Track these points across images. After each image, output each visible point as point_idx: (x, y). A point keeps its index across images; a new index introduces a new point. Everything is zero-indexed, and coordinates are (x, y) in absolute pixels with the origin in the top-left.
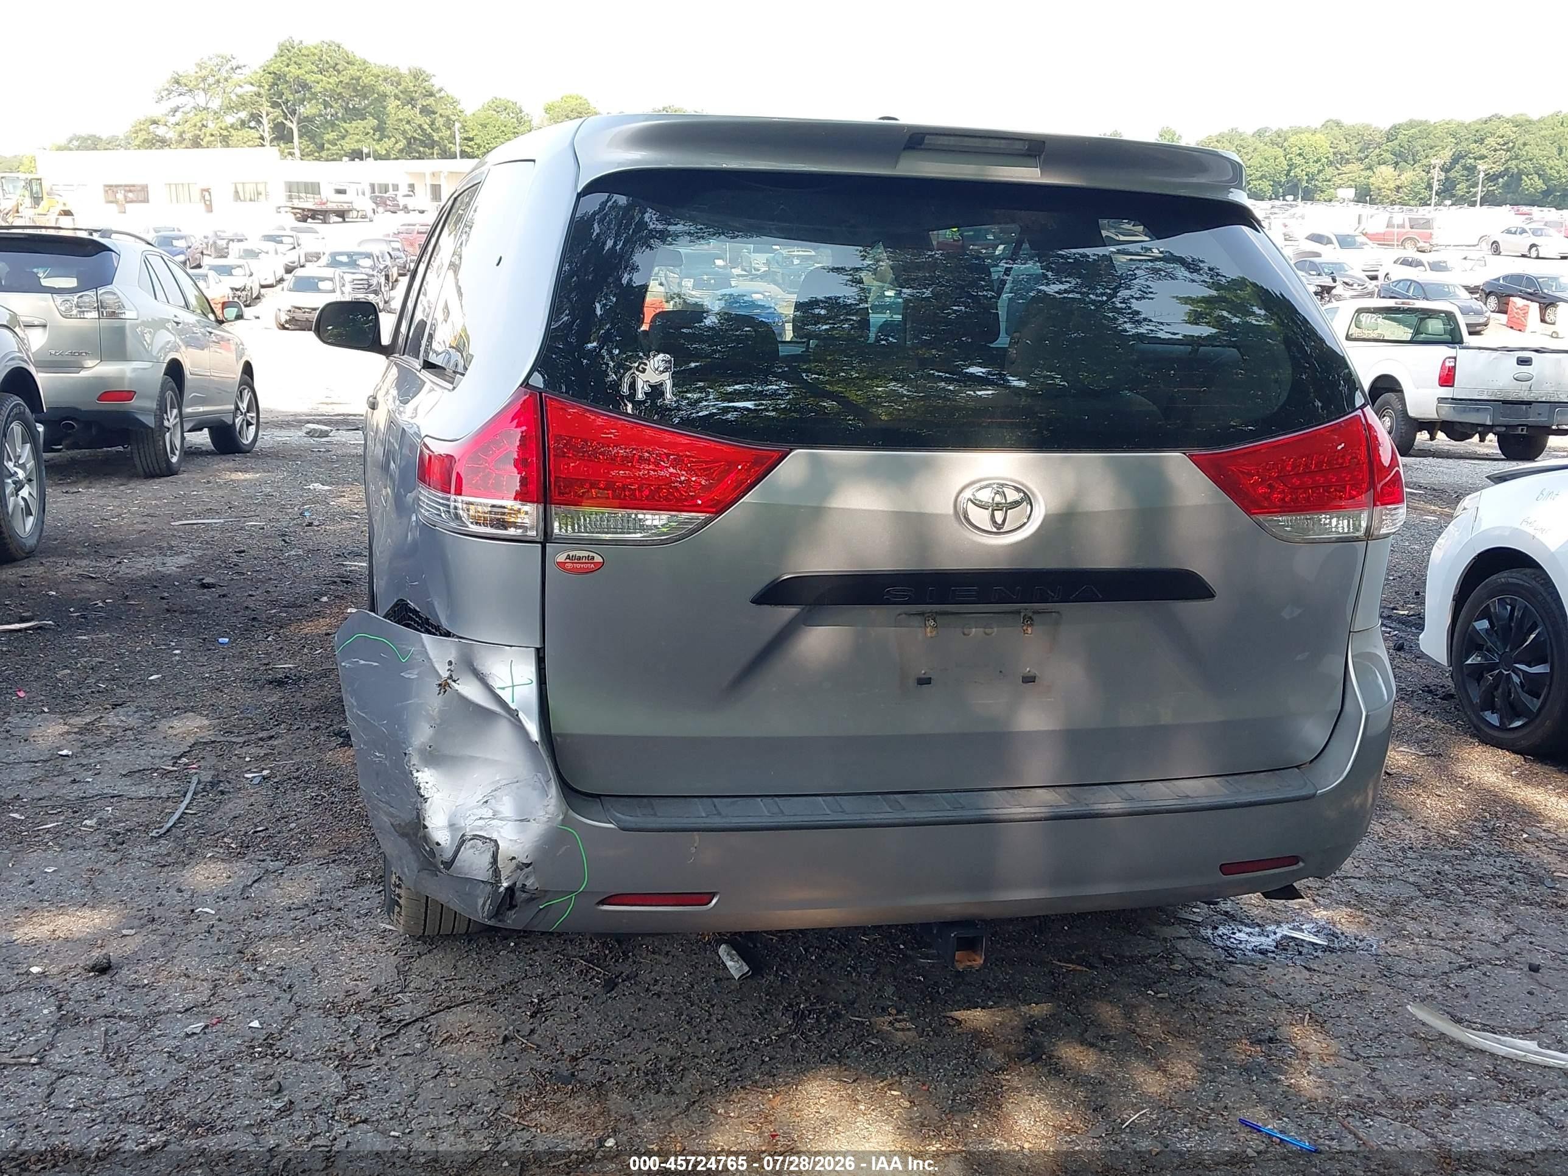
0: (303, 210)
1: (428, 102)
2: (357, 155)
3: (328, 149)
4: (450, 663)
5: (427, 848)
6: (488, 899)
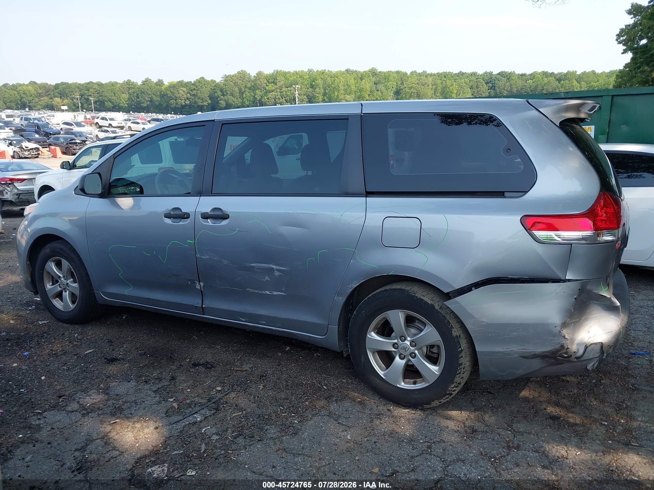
4: (579, 290)
5: (566, 356)
6: (596, 362)
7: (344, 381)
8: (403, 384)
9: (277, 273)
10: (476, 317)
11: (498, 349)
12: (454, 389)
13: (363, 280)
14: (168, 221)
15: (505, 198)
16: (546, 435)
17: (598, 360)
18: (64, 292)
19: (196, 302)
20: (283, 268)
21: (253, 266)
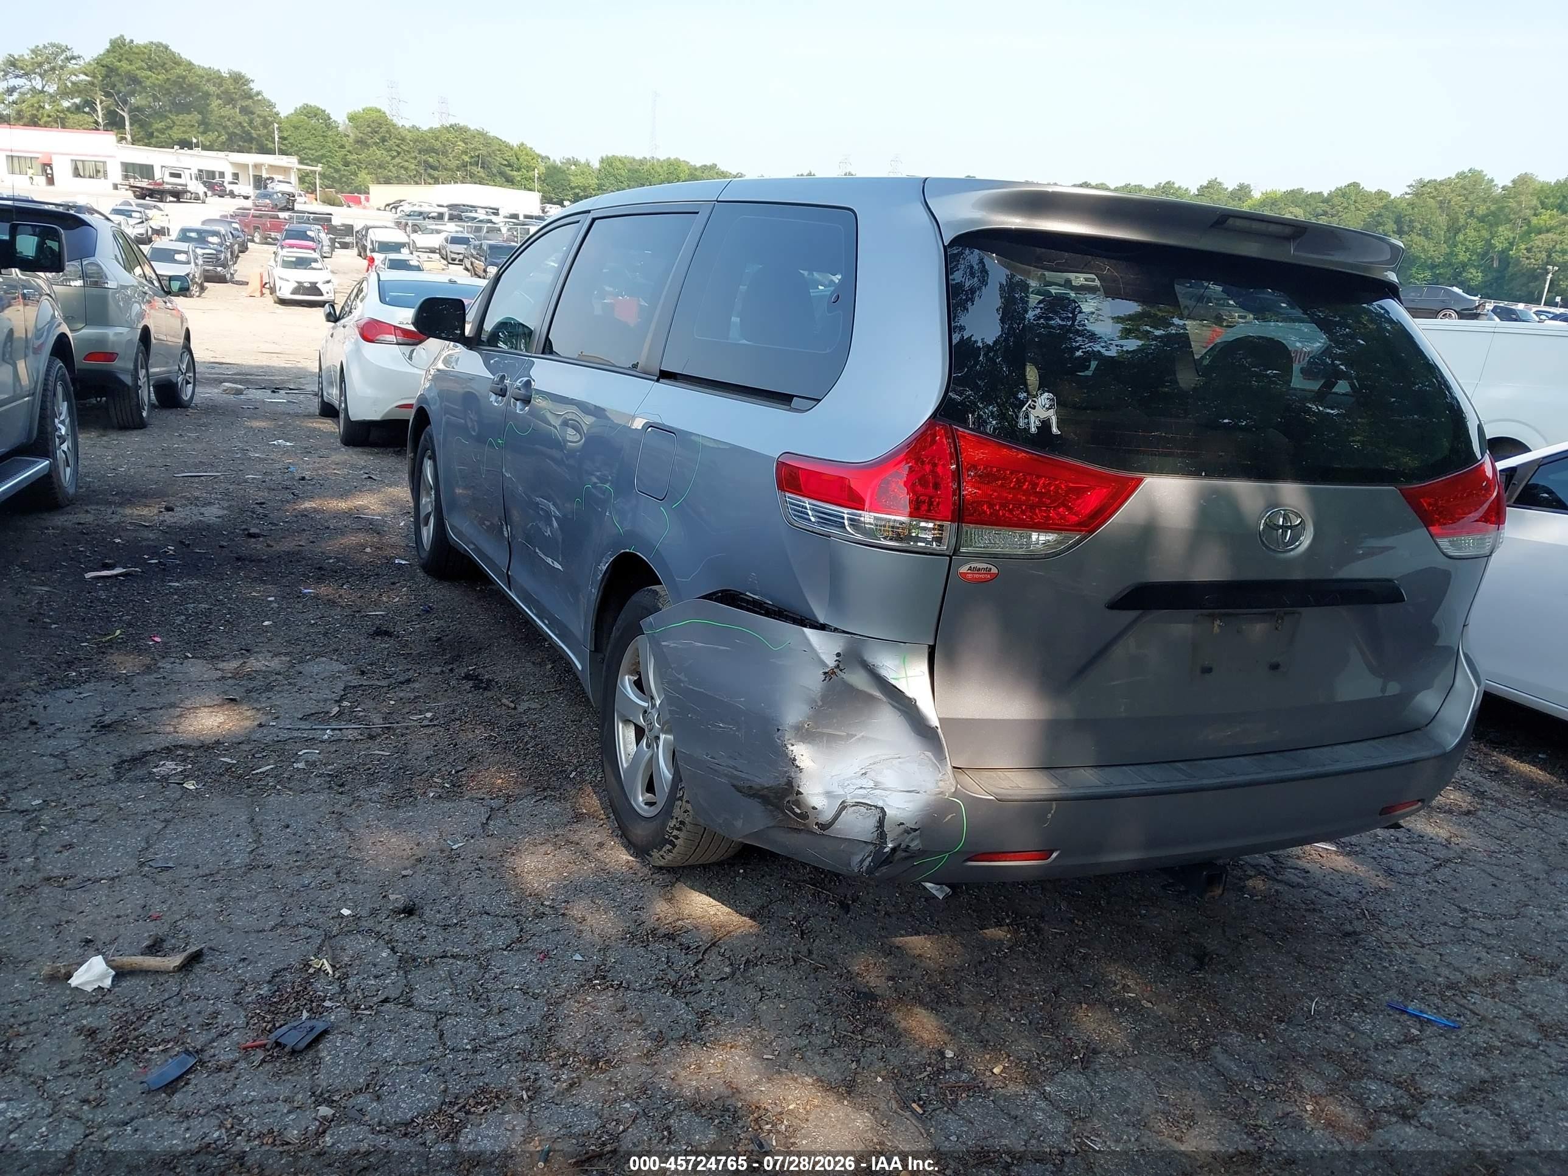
0: (142, 188)
1: (247, 103)
2: (186, 144)
3: (157, 137)
4: (837, 655)
5: (798, 811)
6: (868, 856)
8: (640, 800)
10: (672, 666)
11: (701, 752)
12: (675, 833)
13: (610, 556)
14: (493, 399)
15: (789, 410)
17: (871, 852)
19: (501, 559)
21: (539, 503)
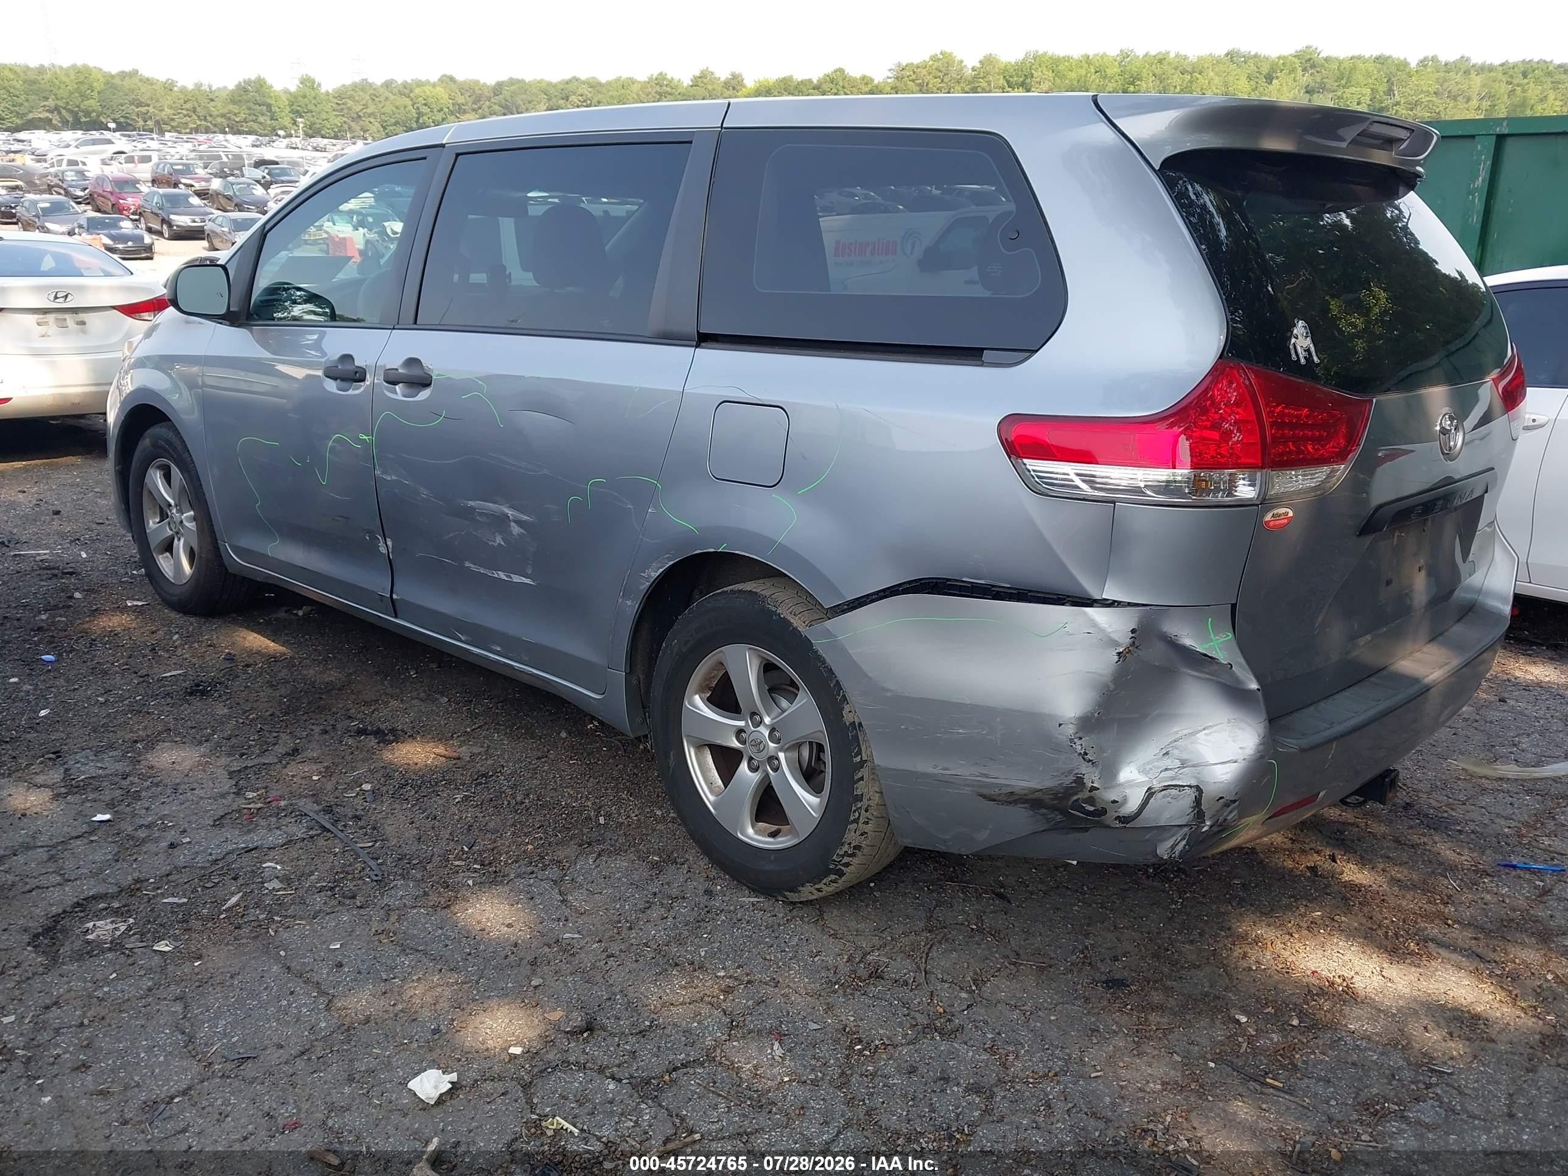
4: (1133, 631)
5: (1092, 809)
6: (1181, 840)
7: (659, 813)
8: (750, 831)
9: (516, 529)
10: (870, 674)
11: (924, 765)
12: (846, 860)
13: (669, 559)
14: (331, 386)
15: (982, 365)
16: (1053, 1018)
17: (1186, 835)
18: (176, 540)
19: (379, 583)
20: (525, 518)
21: (471, 507)
